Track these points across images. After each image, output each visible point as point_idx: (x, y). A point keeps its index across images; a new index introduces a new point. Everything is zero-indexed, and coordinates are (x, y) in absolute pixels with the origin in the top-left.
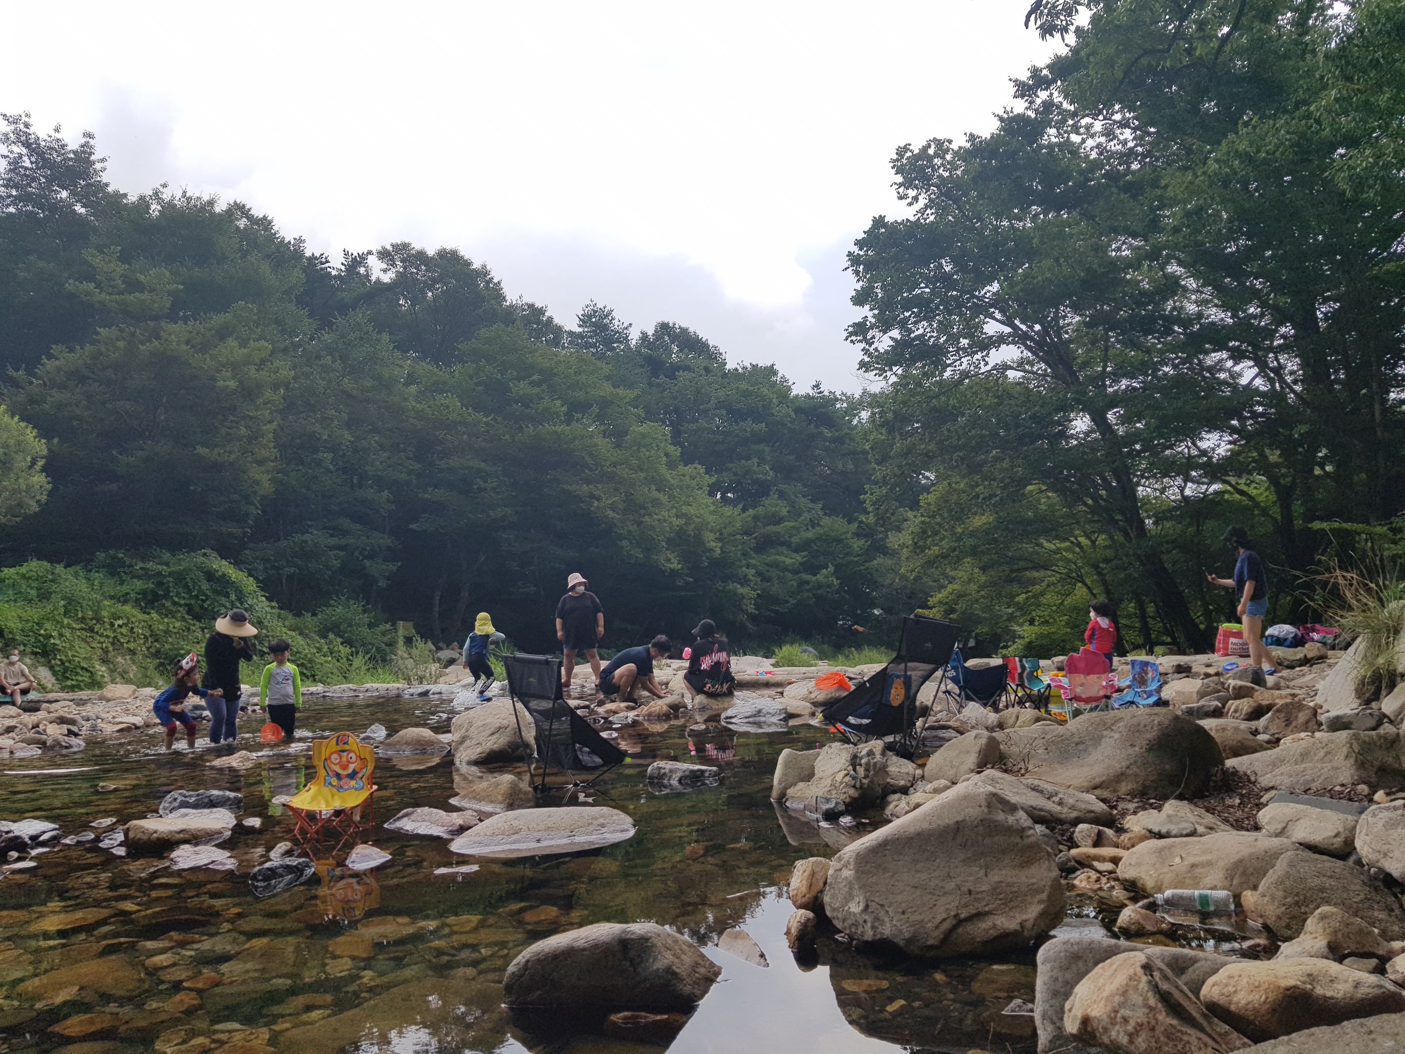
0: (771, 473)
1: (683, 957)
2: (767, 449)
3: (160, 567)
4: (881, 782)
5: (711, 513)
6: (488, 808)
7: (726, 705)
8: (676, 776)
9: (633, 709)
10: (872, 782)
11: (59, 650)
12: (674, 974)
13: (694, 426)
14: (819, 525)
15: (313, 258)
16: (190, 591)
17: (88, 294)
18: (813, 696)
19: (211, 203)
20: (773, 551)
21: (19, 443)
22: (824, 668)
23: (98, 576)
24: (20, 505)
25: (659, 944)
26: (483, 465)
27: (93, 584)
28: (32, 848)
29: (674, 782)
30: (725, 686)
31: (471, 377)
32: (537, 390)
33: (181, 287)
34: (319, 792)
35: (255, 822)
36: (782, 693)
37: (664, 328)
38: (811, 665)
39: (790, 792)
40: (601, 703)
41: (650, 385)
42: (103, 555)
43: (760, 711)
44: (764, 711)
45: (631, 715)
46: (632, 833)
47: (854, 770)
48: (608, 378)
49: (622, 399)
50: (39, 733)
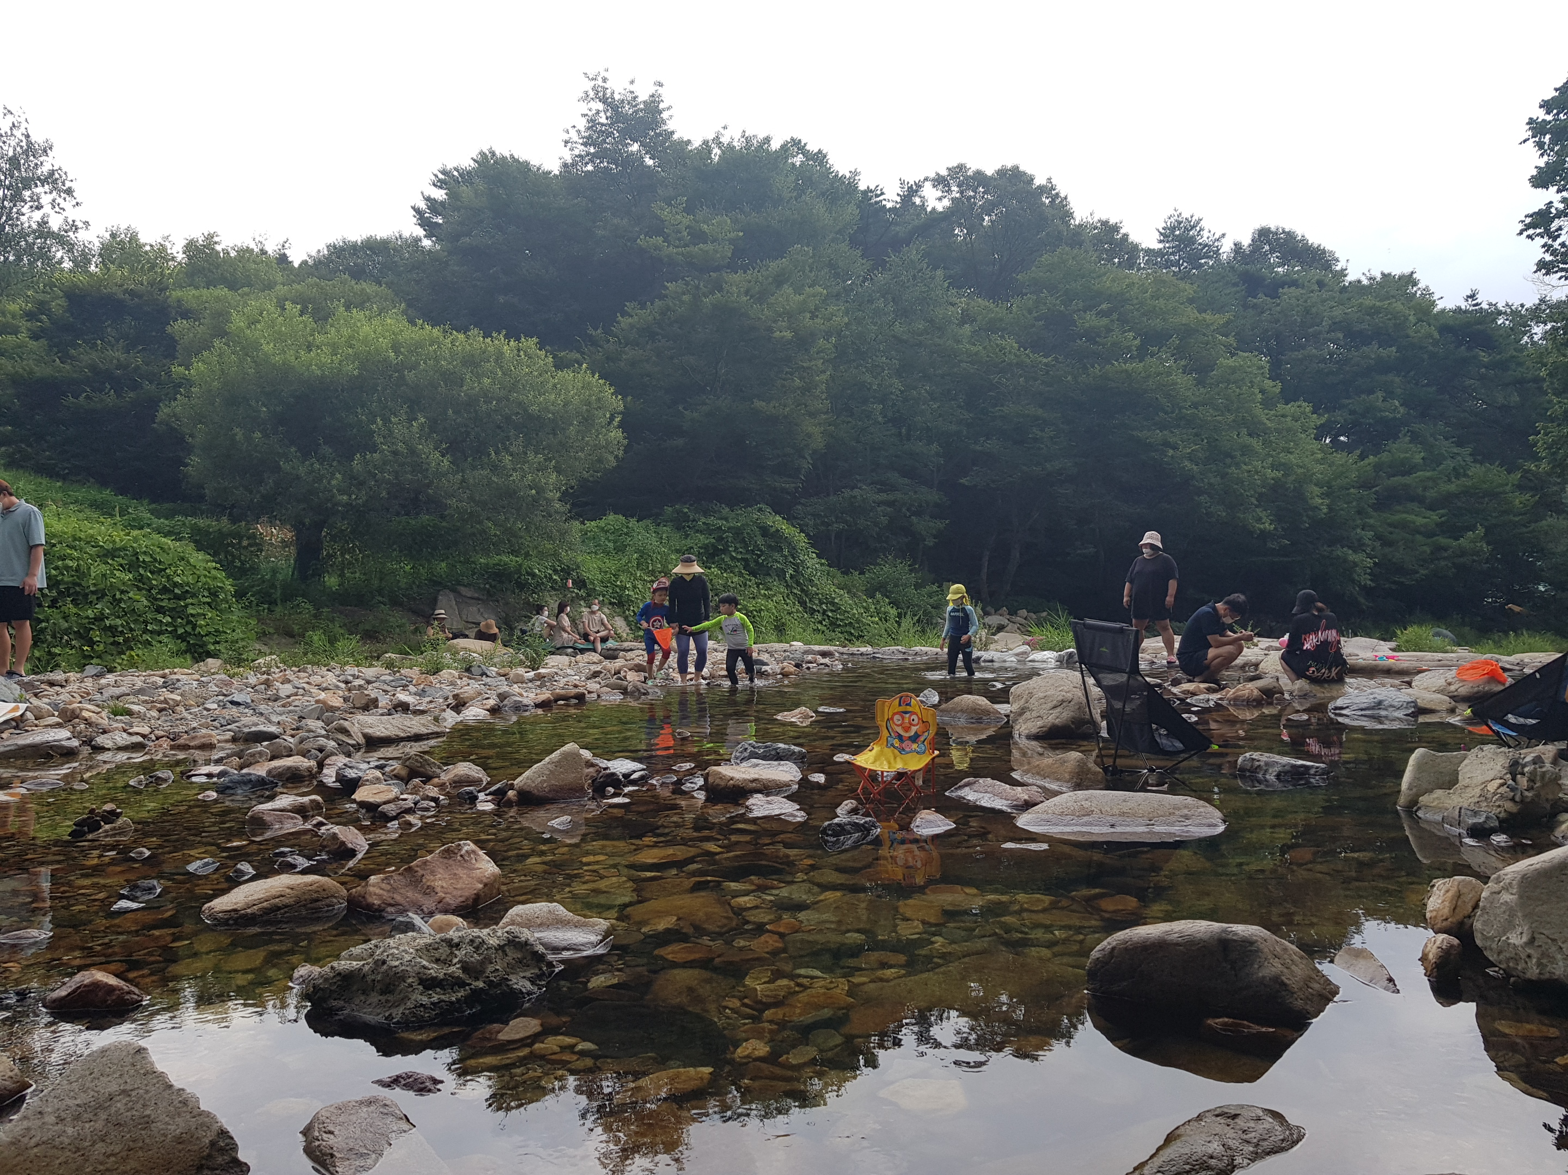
0: (1402, 410)
1: (1293, 967)
2: (1397, 380)
3: (720, 522)
4: (1550, 797)
5: (1318, 461)
6: (1054, 786)
7: (1335, 694)
8: (1274, 771)
9: (1214, 691)
10: (1538, 796)
11: (632, 601)
12: (1283, 984)
13: (1299, 355)
14: (1466, 475)
15: (869, 190)
16: (746, 546)
17: (657, 248)
18: (1452, 688)
19: (767, 140)
20: (1398, 508)
21: (599, 400)
22: (1464, 655)
23: (666, 530)
24: (600, 461)
25: (1266, 950)
26: (1040, 412)
27: (661, 538)
28: (625, 786)
29: (1271, 777)
30: (1334, 672)
31: (1030, 312)
32: (1105, 321)
33: (741, 234)
34: (881, 753)
35: (820, 778)
36: (1409, 684)
37: (1263, 235)
38: (1447, 652)
39: (1423, 799)
40: (1176, 683)
41: (1245, 307)
42: (670, 509)
43: (1380, 703)
44: (1386, 703)
45: (1215, 697)
46: (1221, 828)
47: (1514, 779)
48: (1191, 301)
49: (1208, 326)
50: (620, 679)
